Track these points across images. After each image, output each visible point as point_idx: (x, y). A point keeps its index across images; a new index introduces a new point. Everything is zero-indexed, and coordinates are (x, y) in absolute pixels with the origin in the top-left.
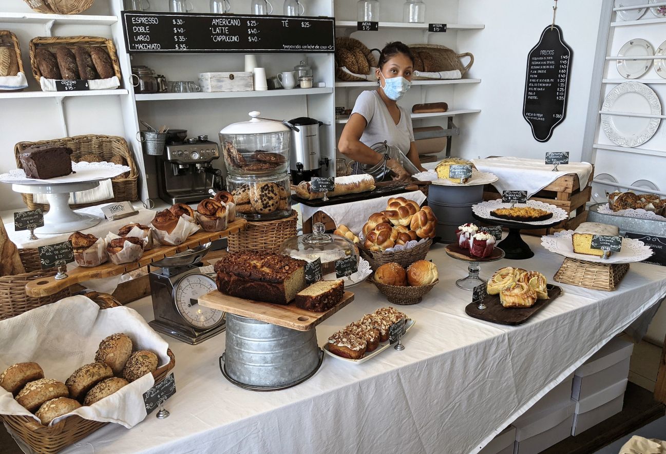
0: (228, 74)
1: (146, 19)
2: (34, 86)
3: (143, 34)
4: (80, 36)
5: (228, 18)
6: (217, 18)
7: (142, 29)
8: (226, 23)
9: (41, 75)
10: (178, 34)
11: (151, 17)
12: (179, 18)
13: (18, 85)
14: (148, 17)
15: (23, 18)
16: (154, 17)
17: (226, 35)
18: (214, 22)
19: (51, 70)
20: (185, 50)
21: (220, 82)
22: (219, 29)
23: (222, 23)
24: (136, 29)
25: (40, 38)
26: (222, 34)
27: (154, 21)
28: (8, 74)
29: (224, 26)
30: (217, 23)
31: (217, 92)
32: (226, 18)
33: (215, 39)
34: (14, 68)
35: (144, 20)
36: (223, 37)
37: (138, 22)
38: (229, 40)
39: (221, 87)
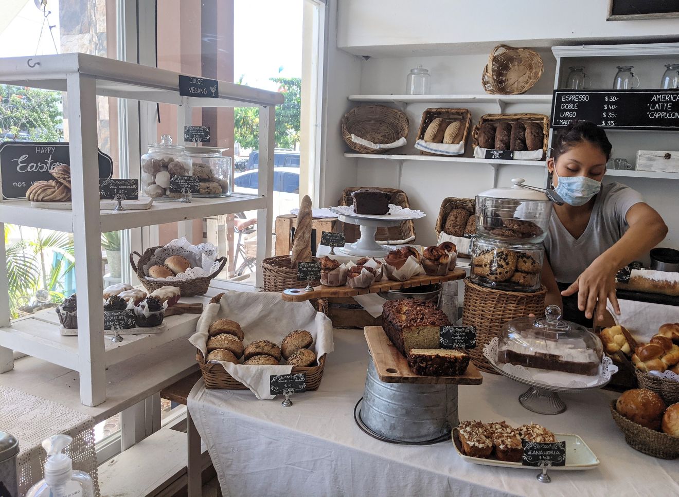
0: (663, 153)
1: (577, 97)
2: (468, 153)
3: (570, 110)
4: (523, 114)
5: (673, 94)
6: (659, 95)
7: (570, 106)
8: (670, 99)
9: (478, 145)
10: (609, 110)
11: (582, 94)
12: (613, 95)
13: (456, 151)
14: (579, 94)
15: (474, 98)
16: (586, 94)
17: (666, 111)
18: (655, 98)
19: (487, 141)
20: (612, 126)
21: (650, 161)
22: (659, 105)
23: (665, 99)
24: (563, 106)
25: (490, 115)
26: (661, 111)
27: (585, 98)
28: (453, 143)
29: (667, 102)
30: (659, 99)
31: (644, 171)
32: (670, 94)
33: (652, 115)
34: (460, 137)
35: (574, 98)
36: (663, 114)
37: (568, 99)
38: (670, 116)
39: (651, 166)
